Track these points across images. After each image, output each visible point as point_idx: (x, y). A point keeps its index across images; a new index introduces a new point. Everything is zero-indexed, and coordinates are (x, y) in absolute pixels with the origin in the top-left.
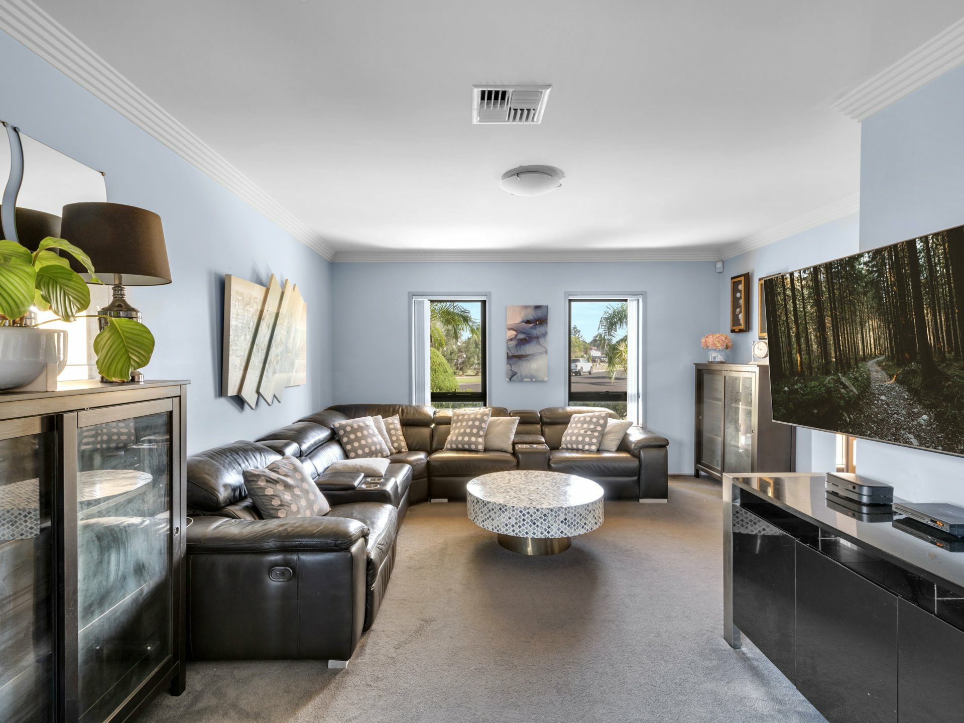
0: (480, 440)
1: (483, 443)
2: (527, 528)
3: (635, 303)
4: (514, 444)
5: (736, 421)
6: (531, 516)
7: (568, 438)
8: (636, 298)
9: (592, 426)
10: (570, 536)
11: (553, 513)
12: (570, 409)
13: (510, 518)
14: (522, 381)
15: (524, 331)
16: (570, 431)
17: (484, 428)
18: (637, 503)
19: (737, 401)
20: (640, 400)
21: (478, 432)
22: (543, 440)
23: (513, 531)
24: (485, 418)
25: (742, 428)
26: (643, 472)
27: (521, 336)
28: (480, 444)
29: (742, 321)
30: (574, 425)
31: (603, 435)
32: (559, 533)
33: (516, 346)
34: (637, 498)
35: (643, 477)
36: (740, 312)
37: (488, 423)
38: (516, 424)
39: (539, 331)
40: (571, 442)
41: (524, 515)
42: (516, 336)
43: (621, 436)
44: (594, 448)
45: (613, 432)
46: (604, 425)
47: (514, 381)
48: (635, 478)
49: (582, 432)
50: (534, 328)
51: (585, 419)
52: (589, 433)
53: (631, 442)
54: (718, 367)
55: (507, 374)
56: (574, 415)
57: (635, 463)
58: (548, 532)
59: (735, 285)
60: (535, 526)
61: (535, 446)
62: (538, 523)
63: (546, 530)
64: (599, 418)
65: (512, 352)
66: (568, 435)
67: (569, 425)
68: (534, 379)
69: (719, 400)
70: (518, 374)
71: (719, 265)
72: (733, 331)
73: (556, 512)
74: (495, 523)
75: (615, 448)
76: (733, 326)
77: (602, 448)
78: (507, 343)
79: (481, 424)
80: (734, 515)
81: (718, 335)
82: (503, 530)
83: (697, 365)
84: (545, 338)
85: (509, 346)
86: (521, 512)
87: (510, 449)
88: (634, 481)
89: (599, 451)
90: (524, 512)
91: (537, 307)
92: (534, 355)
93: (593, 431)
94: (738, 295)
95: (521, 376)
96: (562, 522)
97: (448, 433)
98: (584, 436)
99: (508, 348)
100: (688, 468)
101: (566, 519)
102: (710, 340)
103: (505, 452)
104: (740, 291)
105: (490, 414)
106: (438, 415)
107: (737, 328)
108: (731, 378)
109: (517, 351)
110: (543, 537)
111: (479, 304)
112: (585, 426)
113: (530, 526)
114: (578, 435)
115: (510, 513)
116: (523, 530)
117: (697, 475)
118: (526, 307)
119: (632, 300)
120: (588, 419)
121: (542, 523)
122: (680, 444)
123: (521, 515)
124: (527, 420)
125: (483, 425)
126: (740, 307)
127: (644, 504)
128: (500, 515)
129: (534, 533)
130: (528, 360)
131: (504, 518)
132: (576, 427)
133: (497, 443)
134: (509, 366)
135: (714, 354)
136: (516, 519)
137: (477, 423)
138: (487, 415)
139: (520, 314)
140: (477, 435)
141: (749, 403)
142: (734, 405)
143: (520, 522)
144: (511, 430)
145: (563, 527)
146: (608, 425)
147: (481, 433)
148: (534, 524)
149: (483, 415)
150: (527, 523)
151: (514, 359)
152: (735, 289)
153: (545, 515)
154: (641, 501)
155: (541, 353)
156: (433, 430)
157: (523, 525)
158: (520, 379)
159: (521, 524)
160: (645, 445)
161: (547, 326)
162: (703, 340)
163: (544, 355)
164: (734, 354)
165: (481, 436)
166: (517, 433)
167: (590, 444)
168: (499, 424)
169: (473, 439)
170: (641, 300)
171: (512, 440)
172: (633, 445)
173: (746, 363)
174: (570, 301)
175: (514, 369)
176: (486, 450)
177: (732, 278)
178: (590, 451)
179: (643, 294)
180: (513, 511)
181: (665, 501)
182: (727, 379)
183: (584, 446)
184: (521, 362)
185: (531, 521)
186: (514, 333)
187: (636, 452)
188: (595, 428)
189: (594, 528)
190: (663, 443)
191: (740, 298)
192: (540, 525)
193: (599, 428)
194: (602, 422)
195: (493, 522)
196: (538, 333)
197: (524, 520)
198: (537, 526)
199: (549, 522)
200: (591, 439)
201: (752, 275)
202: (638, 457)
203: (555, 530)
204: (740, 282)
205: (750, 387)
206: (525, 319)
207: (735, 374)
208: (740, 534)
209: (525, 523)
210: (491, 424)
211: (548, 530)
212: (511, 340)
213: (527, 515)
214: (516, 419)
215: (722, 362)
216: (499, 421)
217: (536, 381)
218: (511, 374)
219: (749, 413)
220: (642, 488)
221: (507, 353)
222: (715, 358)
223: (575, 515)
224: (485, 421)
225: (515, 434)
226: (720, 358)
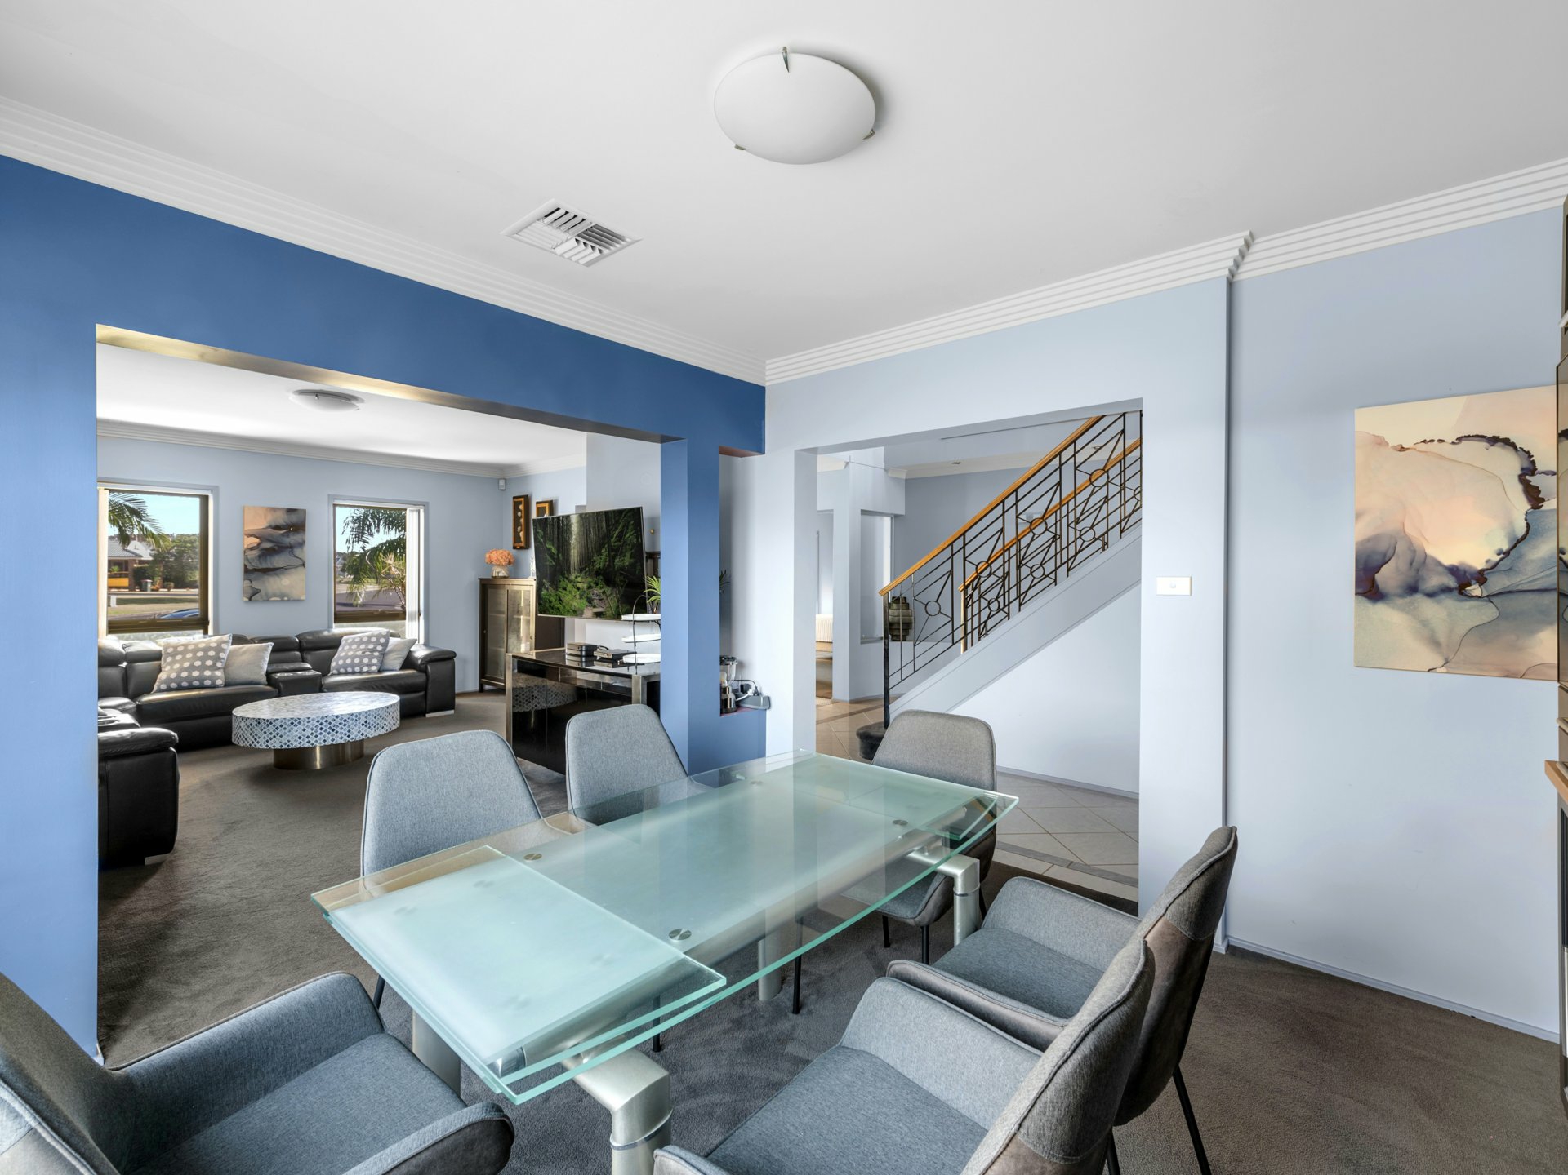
0: (218, 673)
1: (223, 676)
2: (324, 736)
3: (415, 515)
4: (268, 674)
5: (518, 631)
6: (330, 723)
7: (341, 662)
8: (417, 508)
9: (371, 646)
10: (371, 736)
11: (354, 717)
12: (337, 629)
13: (304, 730)
14: (267, 600)
15: (271, 538)
16: (343, 654)
17: (223, 659)
18: (423, 718)
19: (519, 612)
20: (422, 617)
21: (214, 664)
22: (309, 666)
23: (309, 742)
24: (224, 646)
25: (523, 639)
26: (430, 686)
27: (268, 545)
28: (218, 678)
29: (522, 539)
30: (347, 647)
31: (384, 654)
32: (360, 735)
33: (259, 557)
34: (423, 714)
35: (430, 692)
36: (521, 531)
37: (228, 652)
38: (270, 651)
39: (293, 539)
40: (345, 666)
41: (321, 724)
42: (259, 544)
43: (405, 654)
44: (374, 668)
45: (395, 651)
46: (386, 645)
47: (256, 601)
48: (422, 693)
49: (359, 653)
50: (287, 534)
51: (361, 639)
52: (368, 653)
53: (417, 659)
54: (501, 582)
55: (245, 592)
56: (345, 637)
57: (422, 678)
58: (349, 736)
59: (516, 505)
60: (334, 733)
61: (300, 673)
62: (338, 729)
63: (345, 734)
64: (379, 636)
65: (253, 564)
66: (340, 658)
67: (340, 648)
68: (284, 598)
69: (503, 613)
70: (263, 593)
71: (502, 483)
72: (515, 548)
73: (356, 716)
74: (284, 739)
75: (398, 667)
76: (515, 542)
77: (385, 667)
78: (245, 552)
79: (217, 653)
80: (513, 698)
81: (501, 551)
82: (295, 744)
83: (481, 580)
84: (302, 548)
85: (249, 557)
86: (318, 721)
87: (264, 679)
88: (420, 696)
89: (380, 671)
90: (321, 721)
91: (290, 511)
92: (286, 569)
93: (372, 651)
94: (519, 528)
95: (267, 594)
96: (363, 725)
97: (160, 670)
98: (361, 658)
99: (246, 559)
100: (472, 684)
101: (366, 722)
102: (494, 555)
103: (259, 684)
104: (521, 511)
105: (231, 641)
106: (131, 650)
107: (518, 545)
108: (512, 591)
109: (261, 563)
110: (343, 741)
111: (197, 501)
112: (363, 647)
113: (329, 733)
114: (353, 657)
115: (304, 725)
116: (320, 739)
117: (482, 690)
118: (274, 510)
119: (412, 511)
120: (365, 639)
121: (341, 729)
122: (465, 661)
123: (318, 724)
124: (282, 647)
125: (222, 655)
126: (521, 526)
127: (430, 718)
128: (292, 729)
129: (333, 740)
130: (277, 575)
131: (297, 731)
132: (350, 649)
133: (243, 674)
134: (248, 582)
135: (498, 569)
136: (312, 729)
137: (212, 653)
138: (226, 642)
139: (265, 518)
140: (214, 668)
141: (528, 614)
142: (516, 616)
143: (317, 731)
144: (263, 658)
145: (364, 730)
146: (390, 644)
147: (219, 665)
148: (333, 730)
149: (220, 643)
150: (326, 731)
151: (256, 574)
152: (516, 509)
153: (345, 721)
154: (428, 715)
155: (297, 566)
156: (126, 669)
157: (321, 734)
158: (265, 598)
159: (318, 734)
160: (431, 660)
161: (305, 534)
162: (487, 556)
163: (301, 569)
164: (515, 568)
165: (218, 669)
166: (270, 663)
167: (369, 665)
168: (244, 652)
169: (207, 673)
170: (422, 511)
171: (266, 670)
172: (419, 662)
173: (525, 577)
174: (335, 506)
175: (256, 585)
176: (226, 685)
177: (514, 498)
178: (369, 672)
179: (425, 505)
180: (309, 722)
181: (452, 712)
182: (510, 592)
183: (361, 668)
184: (266, 577)
185: (330, 728)
186: (257, 540)
187: (423, 666)
188: (375, 648)
189: (393, 729)
190: (451, 656)
191: (521, 517)
192: (339, 731)
193: (380, 648)
194: (382, 640)
195: (282, 739)
196: (292, 542)
197: (321, 729)
198: (337, 732)
199: (349, 726)
200: (370, 659)
201: (531, 496)
202: (425, 671)
203: (356, 733)
204: (520, 503)
205: (529, 599)
206: (273, 524)
207: (516, 588)
208: (519, 712)
209: (322, 731)
210: (231, 654)
211: (348, 734)
212: (251, 549)
213: (325, 724)
214: (268, 646)
215: (505, 577)
216: (243, 650)
217: (289, 600)
218: (250, 592)
219: (528, 622)
220: (428, 702)
221: (245, 566)
222: (498, 573)
223: (375, 717)
224: (223, 650)
225: (269, 663)
226: (503, 573)
